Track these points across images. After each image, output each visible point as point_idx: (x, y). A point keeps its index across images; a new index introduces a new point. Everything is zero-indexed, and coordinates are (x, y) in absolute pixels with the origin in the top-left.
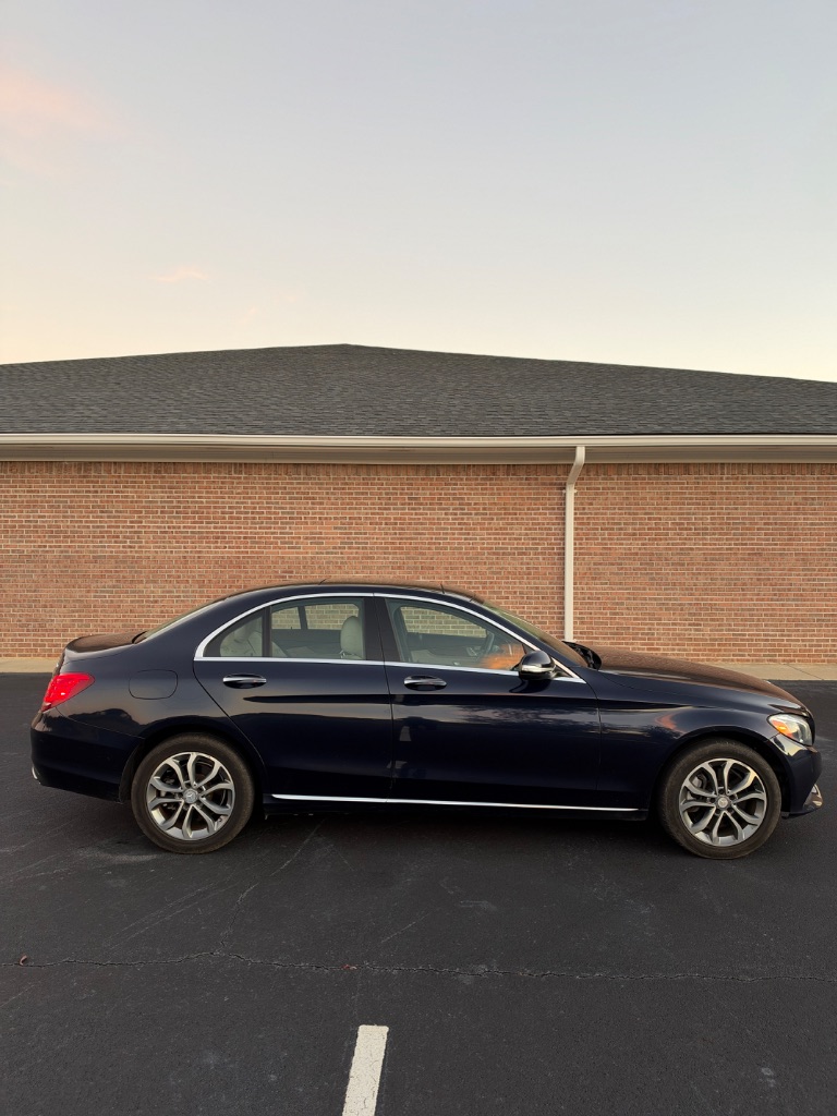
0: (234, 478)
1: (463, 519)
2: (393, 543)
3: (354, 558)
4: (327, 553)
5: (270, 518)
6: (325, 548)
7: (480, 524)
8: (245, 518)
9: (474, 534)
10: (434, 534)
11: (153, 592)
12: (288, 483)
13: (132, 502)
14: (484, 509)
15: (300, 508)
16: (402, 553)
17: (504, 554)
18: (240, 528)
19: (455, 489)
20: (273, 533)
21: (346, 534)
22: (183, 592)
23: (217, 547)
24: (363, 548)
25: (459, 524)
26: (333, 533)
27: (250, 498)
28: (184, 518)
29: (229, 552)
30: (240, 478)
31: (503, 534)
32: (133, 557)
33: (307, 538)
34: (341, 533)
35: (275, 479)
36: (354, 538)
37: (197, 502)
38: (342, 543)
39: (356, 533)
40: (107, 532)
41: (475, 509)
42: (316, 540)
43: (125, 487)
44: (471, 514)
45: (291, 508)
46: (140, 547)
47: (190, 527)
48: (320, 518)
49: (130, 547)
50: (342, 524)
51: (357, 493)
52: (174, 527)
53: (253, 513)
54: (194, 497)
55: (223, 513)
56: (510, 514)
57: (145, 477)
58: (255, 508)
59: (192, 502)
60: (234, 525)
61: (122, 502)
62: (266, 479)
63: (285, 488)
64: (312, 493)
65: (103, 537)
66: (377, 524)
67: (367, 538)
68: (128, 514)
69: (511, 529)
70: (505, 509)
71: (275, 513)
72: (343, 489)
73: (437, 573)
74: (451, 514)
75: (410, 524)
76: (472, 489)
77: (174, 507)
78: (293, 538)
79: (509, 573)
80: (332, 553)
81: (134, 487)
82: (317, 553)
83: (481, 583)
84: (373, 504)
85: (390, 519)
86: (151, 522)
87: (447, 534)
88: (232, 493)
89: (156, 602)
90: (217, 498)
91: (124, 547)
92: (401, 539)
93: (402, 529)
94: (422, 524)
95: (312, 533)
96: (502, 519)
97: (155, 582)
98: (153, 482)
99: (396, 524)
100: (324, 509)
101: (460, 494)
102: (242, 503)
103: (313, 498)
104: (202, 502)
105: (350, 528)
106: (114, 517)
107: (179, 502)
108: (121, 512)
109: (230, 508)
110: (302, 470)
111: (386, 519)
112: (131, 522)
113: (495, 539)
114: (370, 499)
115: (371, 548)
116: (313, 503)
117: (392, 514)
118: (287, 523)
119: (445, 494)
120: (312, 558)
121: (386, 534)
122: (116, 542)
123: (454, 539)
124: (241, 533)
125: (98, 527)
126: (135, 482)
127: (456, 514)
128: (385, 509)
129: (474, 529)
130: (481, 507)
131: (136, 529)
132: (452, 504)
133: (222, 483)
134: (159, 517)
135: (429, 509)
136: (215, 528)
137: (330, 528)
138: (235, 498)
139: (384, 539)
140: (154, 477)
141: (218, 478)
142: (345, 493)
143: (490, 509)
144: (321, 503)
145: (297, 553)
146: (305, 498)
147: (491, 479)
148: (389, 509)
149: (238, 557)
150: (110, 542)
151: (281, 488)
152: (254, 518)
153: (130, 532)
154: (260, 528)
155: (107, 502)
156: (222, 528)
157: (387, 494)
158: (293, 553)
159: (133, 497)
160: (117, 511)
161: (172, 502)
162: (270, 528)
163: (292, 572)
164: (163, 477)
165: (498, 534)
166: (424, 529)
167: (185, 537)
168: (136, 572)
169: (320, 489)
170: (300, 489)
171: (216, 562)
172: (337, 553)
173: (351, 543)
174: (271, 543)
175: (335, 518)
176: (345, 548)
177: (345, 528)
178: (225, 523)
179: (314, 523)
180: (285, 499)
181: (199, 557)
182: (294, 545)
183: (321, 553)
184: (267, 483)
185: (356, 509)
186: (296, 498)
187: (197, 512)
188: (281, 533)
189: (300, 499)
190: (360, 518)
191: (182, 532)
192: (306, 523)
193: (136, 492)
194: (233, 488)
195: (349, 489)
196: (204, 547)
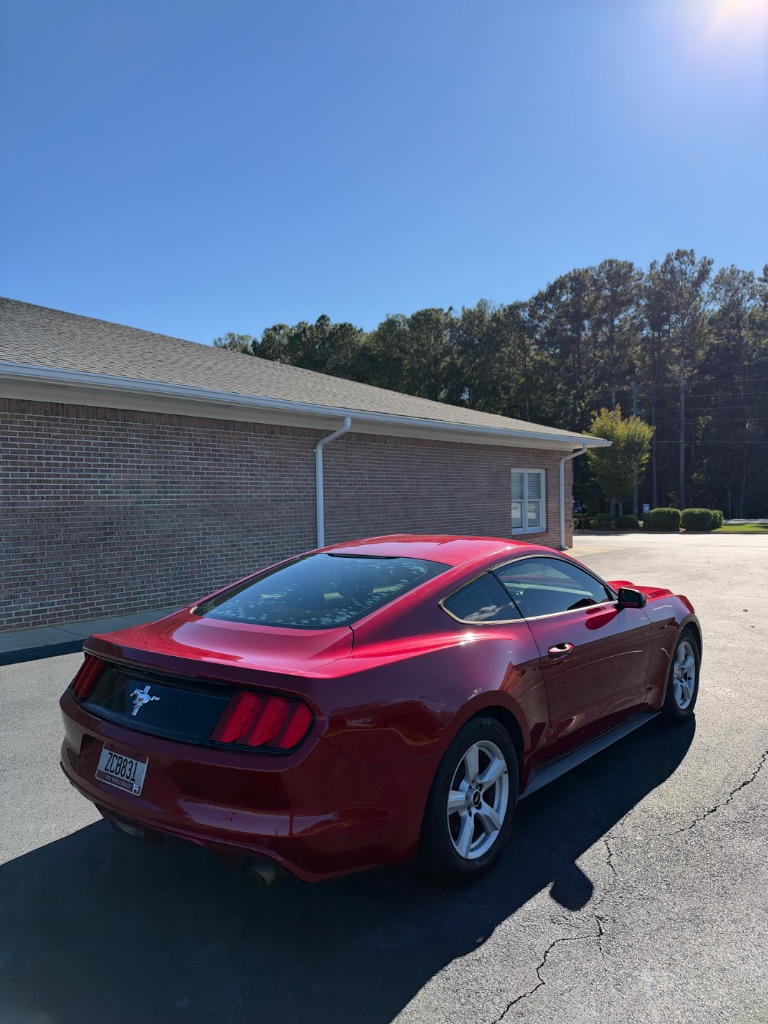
0: (51, 420)
1: (252, 470)
2: (201, 492)
3: (169, 507)
4: (145, 502)
5: (90, 466)
6: (143, 498)
7: (264, 475)
8: (64, 465)
9: (261, 484)
10: (233, 483)
12: (106, 429)
14: (267, 462)
15: (119, 456)
16: (209, 502)
17: (280, 500)
18: (58, 476)
19: (246, 444)
20: (92, 482)
21: (161, 483)
23: (33, 498)
24: (177, 497)
25: (251, 475)
26: (149, 482)
27: (69, 443)
29: (46, 504)
30: (56, 420)
31: (279, 484)
33: (126, 488)
34: (157, 483)
35: (94, 423)
36: (170, 487)
38: (159, 492)
39: (171, 483)
41: (260, 462)
42: (133, 487)
44: (258, 466)
45: (110, 455)
48: (138, 467)
50: (158, 472)
51: (171, 443)
53: (71, 459)
55: (39, 458)
56: (283, 467)
58: (74, 454)
60: (52, 473)
62: (85, 422)
63: (104, 434)
64: (131, 441)
66: (188, 473)
67: (180, 488)
69: (284, 480)
70: (280, 463)
71: (94, 460)
72: (159, 438)
73: (236, 519)
74: (245, 466)
75: (214, 474)
76: (258, 445)
78: (113, 487)
80: (150, 502)
82: (137, 503)
83: (266, 526)
84: (184, 454)
85: (198, 469)
87: (242, 483)
88: (49, 436)
90: (32, 441)
92: (208, 488)
93: (209, 478)
94: (223, 474)
95: (131, 482)
96: (278, 471)
99: (203, 473)
100: (142, 457)
101: (250, 448)
102: (61, 448)
103: (132, 446)
104: (15, 446)
105: (165, 477)
111: (195, 469)
113: (275, 488)
114: (181, 449)
115: (184, 497)
116: (131, 451)
117: (200, 465)
118: (106, 471)
119: (240, 448)
120: (132, 508)
121: (196, 483)
123: (247, 488)
124: (59, 481)
127: (247, 466)
128: (195, 459)
129: (261, 479)
130: (265, 460)
132: (245, 457)
133: (38, 424)
135: (229, 461)
136: (31, 476)
137: (147, 477)
138: (52, 442)
139: (194, 488)
141: (32, 418)
142: (160, 443)
143: (270, 462)
144: (139, 451)
146: (124, 446)
147: (271, 437)
148: (198, 459)
149: (57, 509)
151: (99, 434)
152: (73, 465)
154: (80, 476)
156: (39, 476)
158: (113, 503)
162: (90, 476)
163: (111, 523)
165: (276, 484)
166: (225, 479)
169: (137, 436)
170: (118, 435)
171: (33, 516)
172: (154, 502)
173: (167, 492)
174: (91, 493)
175: (152, 467)
176: (161, 497)
177: (161, 478)
178: (42, 470)
179: (132, 472)
180: (104, 445)
181: (13, 510)
182: (114, 495)
183: (140, 503)
184: (86, 428)
185: (170, 458)
186: (114, 445)
187: (10, 457)
188: (101, 482)
189: (119, 445)
190: (173, 468)
192: (125, 472)
194: (49, 430)
195: (164, 438)
196: (19, 499)
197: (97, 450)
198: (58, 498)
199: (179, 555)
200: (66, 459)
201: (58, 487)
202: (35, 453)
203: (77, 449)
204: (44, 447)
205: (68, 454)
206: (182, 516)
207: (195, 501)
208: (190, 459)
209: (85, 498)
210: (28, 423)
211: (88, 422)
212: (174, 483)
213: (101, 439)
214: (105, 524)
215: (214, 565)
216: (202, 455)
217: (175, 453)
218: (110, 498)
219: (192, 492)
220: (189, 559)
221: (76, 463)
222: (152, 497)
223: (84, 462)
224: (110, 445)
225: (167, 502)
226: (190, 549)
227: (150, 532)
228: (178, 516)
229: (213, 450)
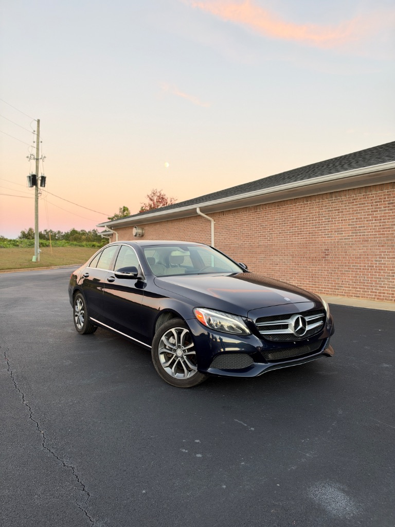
0: (305, 204)
2: (379, 231)
3: (358, 241)
4: (345, 239)
6: (344, 236)
8: (309, 223)
13: (270, 221)
15: (332, 216)
16: (384, 237)
18: (307, 228)
20: (321, 230)
21: (354, 228)
22: (287, 260)
23: (298, 239)
24: (363, 235)
26: (348, 228)
27: (311, 213)
28: (287, 226)
29: (302, 241)
30: (308, 204)
32: (270, 245)
33: (335, 232)
34: (352, 228)
35: (322, 202)
36: (358, 230)
37: (291, 218)
38: (352, 233)
39: (359, 227)
40: (262, 234)
42: (339, 231)
43: (268, 214)
45: (329, 216)
46: (272, 240)
47: (289, 230)
48: (342, 220)
49: (269, 240)
50: (352, 222)
51: (360, 204)
52: (283, 231)
53: (312, 220)
54: (290, 216)
55: (301, 222)
57: (274, 209)
60: (305, 227)
61: (267, 221)
62: (318, 202)
63: (326, 206)
64: (338, 207)
65: (261, 237)
66: (370, 220)
67: (365, 229)
68: (269, 226)
71: (322, 220)
72: (353, 202)
75: (389, 219)
77: (283, 221)
78: (329, 232)
80: (347, 239)
81: (271, 214)
82: (340, 239)
84: (368, 209)
85: (377, 217)
86: (276, 229)
88: (304, 211)
89: (277, 264)
90: (299, 215)
91: (267, 240)
92: (384, 228)
93: (385, 222)
95: (338, 229)
97: (277, 255)
98: (277, 211)
99: (381, 220)
100: (344, 215)
103: (339, 210)
104: (293, 218)
105: (356, 224)
106: (264, 228)
107: (285, 219)
108: (266, 225)
110: (334, 195)
111: (375, 217)
112: (270, 229)
114: (367, 206)
115: (367, 235)
116: (338, 212)
117: (378, 214)
118: (326, 224)
120: (338, 242)
121: (375, 226)
124: (307, 231)
125: (260, 232)
126: (271, 212)
128: (375, 211)
131: (271, 232)
133: (301, 207)
134: (278, 226)
136: (298, 229)
137: (346, 225)
138: (305, 214)
139: (374, 229)
140: (277, 208)
141: (299, 205)
142: (354, 205)
144: (342, 212)
145: (331, 240)
146: (335, 210)
148: (377, 211)
149: (306, 243)
150: (263, 239)
151: (324, 207)
152: (313, 223)
153: (269, 234)
154: (315, 228)
155: (262, 221)
156: (300, 229)
157: (376, 202)
158: (329, 240)
159: (270, 218)
161: (283, 219)
162: (319, 227)
163: (328, 250)
164: (280, 208)
167: (287, 235)
168: (271, 251)
169: (342, 204)
170: (333, 205)
171: (298, 246)
172: (349, 239)
173: (357, 233)
174: (320, 235)
175: (349, 220)
177: (354, 225)
179: (339, 223)
180: (326, 211)
181: (292, 244)
182: (330, 236)
183: (342, 239)
184: (319, 205)
185: (359, 213)
186: (331, 211)
187: (291, 223)
188: (324, 230)
189: (333, 211)
190: (361, 218)
191: (286, 233)
192: (335, 223)
193: (271, 216)
194: (305, 209)
195: (356, 202)
196: (294, 239)
197: (322, 214)
198: (307, 238)
199: (363, 269)
200: (310, 221)
201: (307, 233)
202: (299, 219)
203: (314, 215)
204: (302, 217)
205: (311, 218)
206: (366, 247)
207: (375, 238)
208: (372, 211)
209: (317, 238)
211: (320, 202)
212: (362, 227)
213: (325, 209)
214: (325, 250)
215: (387, 279)
216: (380, 208)
217: (362, 210)
218: (328, 237)
219: (373, 232)
220: (370, 272)
221: (314, 222)
222: (348, 236)
223: (317, 221)
224: (328, 211)
225: (357, 238)
226: (370, 266)
227: (347, 255)
228: (364, 246)
229: (388, 204)
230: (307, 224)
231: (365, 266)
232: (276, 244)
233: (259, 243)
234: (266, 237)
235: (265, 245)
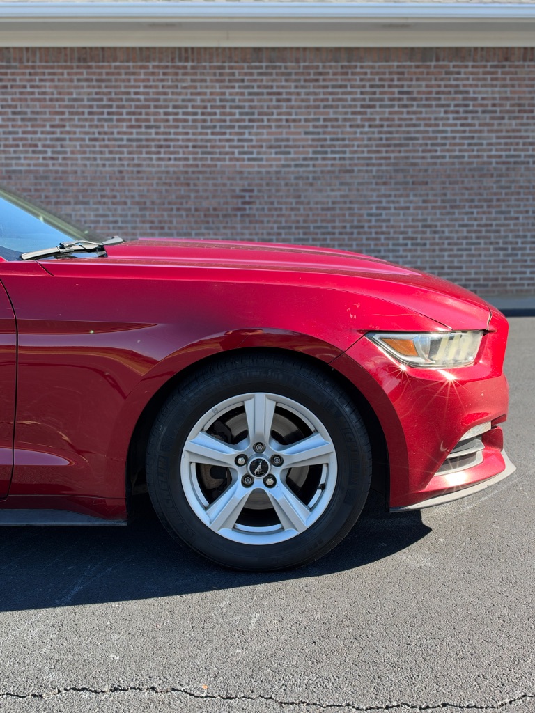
0: (178, 68)
1: (466, 118)
2: (378, 152)
3: (329, 172)
4: (296, 166)
5: (225, 121)
6: (293, 159)
7: (488, 125)
8: (194, 121)
9: (479, 138)
10: (430, 138)
11: (83, 216)
12: (246, 74)
13: (51, 100)
14: (494, 105)
15: (262, 107)
16: (388, 165)
17: (515, 163)
18: (187, 134)
20: (228, 140)
21: (319, 140)
22: (121, 216)
23: (159, 159)
24: (341, 159)
25: (462, 125)
26: (302, 140)
27: (199, 94)
28: (118, 120)
29: (174, 166)
30: (185, 67)
31: (516, 137)
32: (57, 172)
33: (271, 147)
34: (313, 140)
35: (231, 68)
36: (330, 146)
37: (133, 100)
38: (314, 152)
39: (332, 140)
40: (21, 139)
41: (482, 105)
42: (280, 146)
43: (41, 80)
44: (476, 112)
45: (251, 107)
46: (64, 159)
47: (125, 133)
48: (287, 120)
49: (52, 158)
50: (315, 127)
51: (334, 87)
52: (106, 133)
53: (203, 114)
54: (128, 93)
55: (166, 114)
56: (525, 112)
57: (66, 67)
58: (205, 107)
59: (127, 100)
60: (180, 130)
61: (39, 100)
62: (219, 68)
63: (243, 81)
64: (278, 87)
65: (17, 146)
66: (358, 126)
67: (346, 146)
68: (48, 116)
69: (526, 131)
70: (520, 105)
71: (231, 114)
72: (317, 80)
73: (432, 189)
74: (453, 112)
75: (400, 126)
76: (479, 80)
77: (104, 107)
78: (253, 147)
79: (521, 187)
80: (302, 166)
81: (52, 80)
82: (284, 166)
83: (486, 201)
84: (354, 100)
85: (374, 120)
86: (77, 126)
87: (445, 138)
88: (177, 87)
90: (158, 93)
91: (44, 158)
92: (389, 146)
93: (390, 133)
94: (415, 125)
95: (277, 140)
96: (515, 118)
98: (76, 74)
99: (382, 126)
100: (292, 107)
101: (464, 86)
102: (190, 100)
103: (279, 94)
104: (139, 100)
105: (324, 133)
106: (30, 120)
107: (110, 100)
108: (37, 113)
109: (175, 107)
111: (369, 120)
112: (52, 126)
113: (506, 144)
114: (350, 93)
115: (351, 159)
116: (278, 100)
117: (377, 113)
118: (245, 127)
119: (446, 86)
120: (277, 172)
121: (370, 139)
122: (34, 152)
123: (455, 145)
124: (189, 140)
125: (10, 133)
126: (54, 74)
127: (457, 112)
128: (369, 107)
129: (481, 131)
130: (490, 102)
131: (58, 136)
132: (454, 99)
133: (164, 74)
134: (86, 120)
135: (425, 106)
136: (157, 133)
137: (299, 133)
138: (180, 94)
139: (366, 146)
140: (78, 67)
141: (158, 67)
142: (319, 87)
143: (501, 105)
144: (289, 100)
146: (269, 94)
147: (503, 67)
148: (374, 106)
149: (186, 172)
150: (27, 152)
151: (237, 81)
152: (205, 121)
153: (52, 140)
154: (213, 134)
155: (20, 100)
156: (166, 133)
157: (372, 86)
158: (253, 166)
159: (52, 94)
160: (33, 113)
161: (101, 100)
162: (225, 133)
164: (90, 67)
165: (509, 137)
166: (417, 132)
167: (119, 146)
168: (61, 190)
169: (287, 81)
170: (262, 81)
171: (160, 178)
172: (308, 166)
173: (326, 153)
174: (227, 153)
175: (306, 120)
176: (317, 159)
177: (318, 133)
178: (169, 127)
179: (279, 127)
180: (242, 94)
181: (138, 172)
182: (254, 156)
183: (289, 166)
184: (221, 74)
185: (331, 107)
186: (256, 94)
187: (134, 113)
188: (239, 140)
189: (262, 94)
190: (337, 120)
191: (115, 140)
192: (270, 127)
193: (56, 87)
194: (177, 80)
195: (324, 80)
196: (144, 159)
197: (233, 101)
198: (187, 159)
200: (195, 114)
202: (160, 107)
203: (209, 101)
204: (171, 100)
205: (198, 107)
207: (368, 165)
208: (362, 106)
209: (219, 160)
210: (153, 74)
211: (223, 68)
212: (338, 140)
213: (240, 87)
214: (243, 191)
215: (393, 251)
216: (382, 100)
217: (340, 100)
218: (249, 159)
219: (363, 152)
220: (355, 240)
221: (208, 118)
222: (305, 159)
223: (218, 117)
224: (250, 94)
225: (326, 165)
226: (357, 227)
227: (302, 203)
228: (342, 184)
229: (400, 93)
230: (186, 121)
231: (345, 227)
232: (79, 169)
233: (7, 165)
234: (40, 148)
235: (37, 172)
